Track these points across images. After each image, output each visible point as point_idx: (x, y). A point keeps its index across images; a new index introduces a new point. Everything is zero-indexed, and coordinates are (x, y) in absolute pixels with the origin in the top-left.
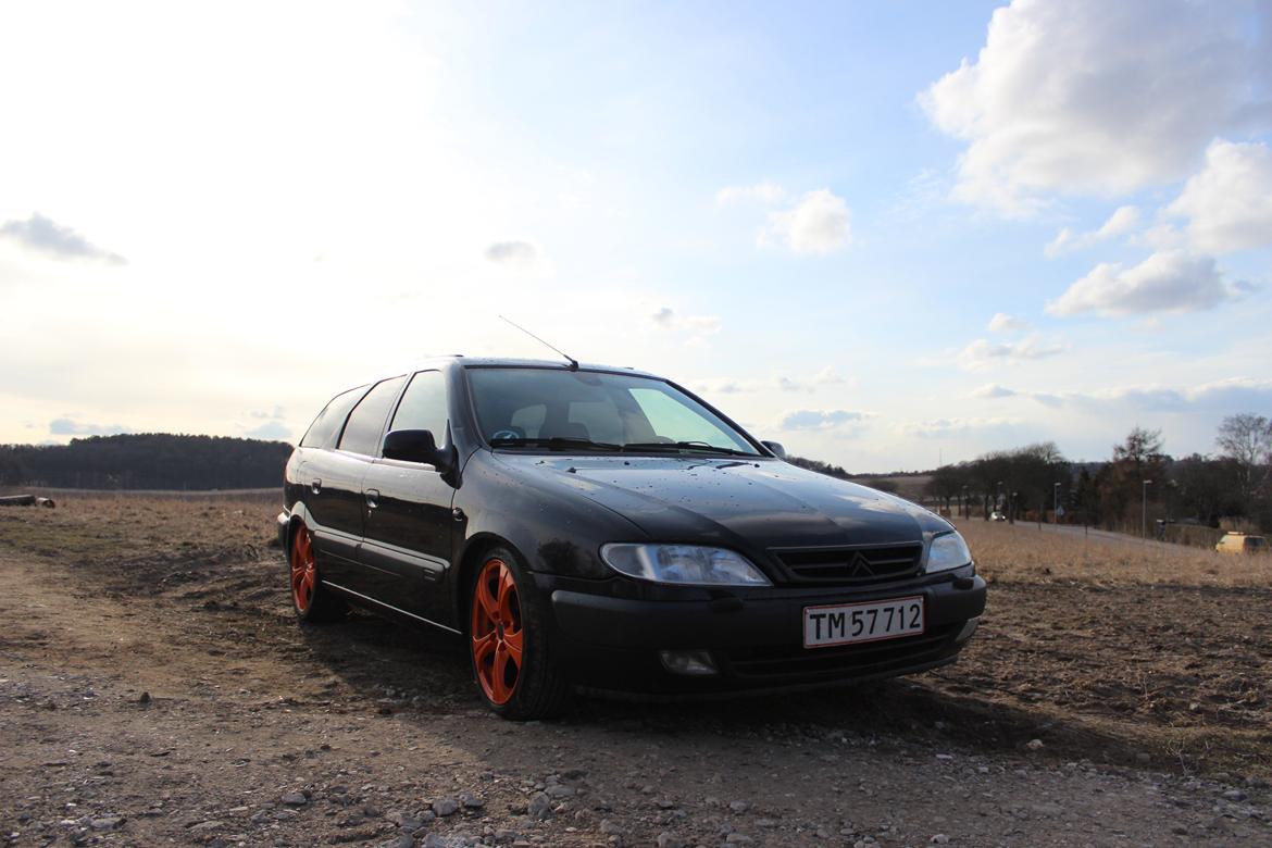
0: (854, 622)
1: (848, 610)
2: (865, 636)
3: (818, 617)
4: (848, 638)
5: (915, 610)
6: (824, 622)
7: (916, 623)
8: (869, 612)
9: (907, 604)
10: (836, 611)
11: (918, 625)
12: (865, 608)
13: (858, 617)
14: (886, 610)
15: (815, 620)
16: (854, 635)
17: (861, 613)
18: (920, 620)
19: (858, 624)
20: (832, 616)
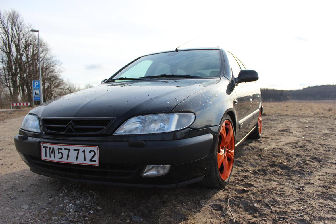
0: (59, 153)
1: (56, 147)
2: (64, 160)
3: (46, 148)
4: (57, 159)
5: (92, 153)
6: (48, 150)
7: (93, 159)
8: (65, 149)
9: (88, 149)
10: (52, 146)
11: (95, 161)
12: (64, 147)
13: (60, 151)
14: (74, 150)
15: (44, 149)
16: (59, 158)
17: (61, 149)
18: (96, 158)
19: (60, 154)
20: (50, 148)
